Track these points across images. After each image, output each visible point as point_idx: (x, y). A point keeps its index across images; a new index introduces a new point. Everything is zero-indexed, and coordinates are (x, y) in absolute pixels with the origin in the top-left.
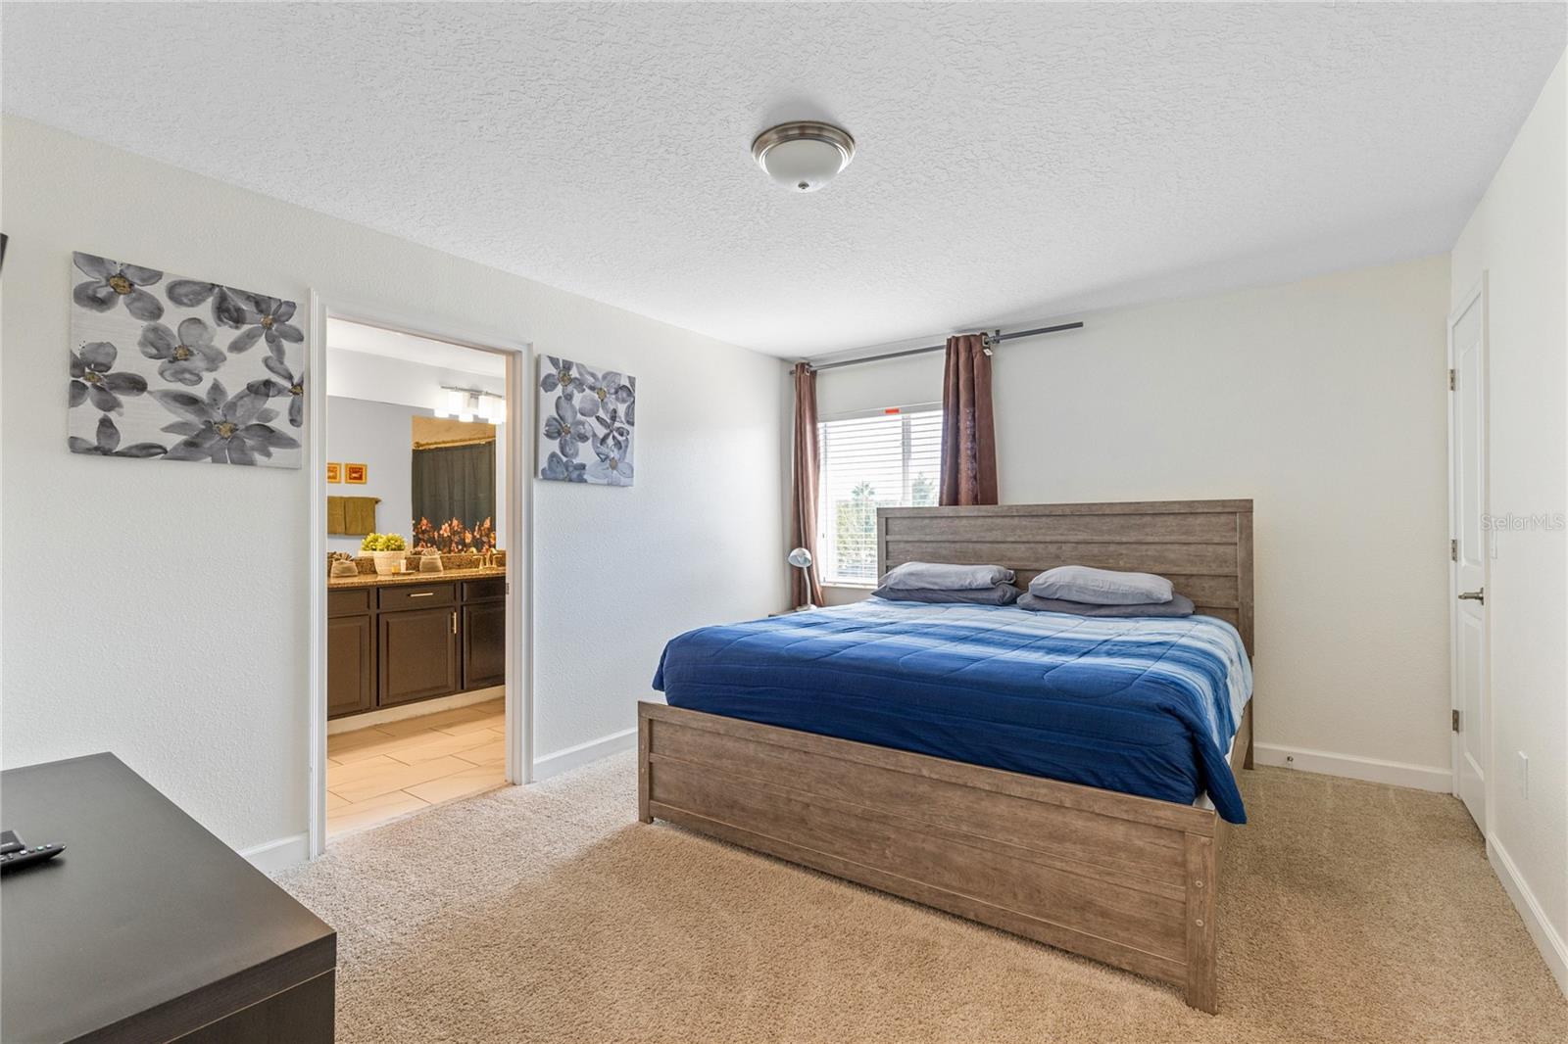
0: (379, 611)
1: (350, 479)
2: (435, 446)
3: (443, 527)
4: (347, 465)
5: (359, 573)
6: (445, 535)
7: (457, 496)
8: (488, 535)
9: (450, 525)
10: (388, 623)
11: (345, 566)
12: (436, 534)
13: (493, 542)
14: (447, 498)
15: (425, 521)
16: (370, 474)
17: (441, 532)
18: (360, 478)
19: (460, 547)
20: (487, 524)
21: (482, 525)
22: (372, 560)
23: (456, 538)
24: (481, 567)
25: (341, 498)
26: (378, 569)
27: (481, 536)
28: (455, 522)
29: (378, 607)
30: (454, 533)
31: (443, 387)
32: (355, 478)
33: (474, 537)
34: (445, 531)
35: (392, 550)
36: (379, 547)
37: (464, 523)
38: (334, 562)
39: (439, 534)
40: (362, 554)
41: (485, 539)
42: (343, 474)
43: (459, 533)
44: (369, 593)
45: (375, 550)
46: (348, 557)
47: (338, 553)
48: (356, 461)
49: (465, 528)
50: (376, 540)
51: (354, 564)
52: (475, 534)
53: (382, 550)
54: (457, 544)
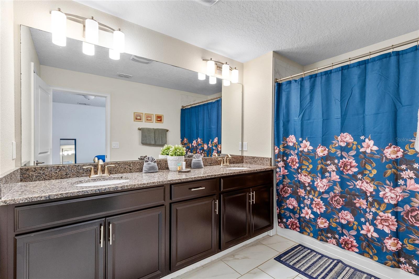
0: (171, 201)
1: (157, 121)
2: (190, 106)
3: (194, 142)
4: (156, 115)
5: (159, 169)
6: (194, 146)
7: (200, 128)
8: (216, 146)
9: (196, 141)
10: (177, 210)
11: (151, 165)
12: (190, 146)
13: (219, 149)
14: (195, 129)
15: (185, 139)
16: (165, 119)
17: (193, 144)
18: (161, 121)
19: (201, 151)
20: (216, 140)
21: (213, 141)
22: (166, 161)
23: (200, 147)
24: (222, 165)
25: (153, 129)
26: (170, 167)
27: (212, 146)
28: (199, 140)
29: (171, 199)
30: (199, 145)
31: (203, 60)
32: (159, 121)
33: (208, 147)
34: (194, 144)
35: (178, 155)
36: (170, 153)
37: (203, 140)
38: (145, 163)
39: (192, 145)
40: (161, 157)
41: (214, 148)
42: (154, 119)
43: (201, 145)
44: (165, 189)
45: (168, 155)
46: (153, 160)
47: (148, 156)
48: (160, 114)
49: (204, 143)
50: (168, 149)
51: (156, 164)
52: (209, 145)
53: (172, 155)
54: (200, 150)
